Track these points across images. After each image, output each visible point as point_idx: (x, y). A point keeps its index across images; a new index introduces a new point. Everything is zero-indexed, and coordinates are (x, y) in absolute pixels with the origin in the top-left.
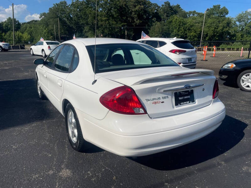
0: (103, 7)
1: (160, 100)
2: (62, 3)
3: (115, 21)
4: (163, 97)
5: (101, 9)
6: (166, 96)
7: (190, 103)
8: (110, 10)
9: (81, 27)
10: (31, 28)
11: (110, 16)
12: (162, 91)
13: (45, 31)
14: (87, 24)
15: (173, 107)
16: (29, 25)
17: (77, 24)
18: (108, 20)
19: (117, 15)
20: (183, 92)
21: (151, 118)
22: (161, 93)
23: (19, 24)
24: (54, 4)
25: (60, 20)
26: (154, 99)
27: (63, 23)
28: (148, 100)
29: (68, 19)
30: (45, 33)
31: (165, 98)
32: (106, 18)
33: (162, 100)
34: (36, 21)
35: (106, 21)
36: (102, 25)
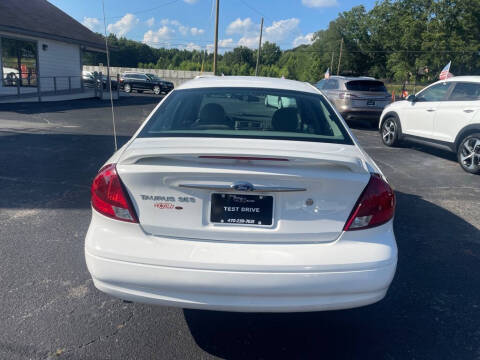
0: (439, 12)
1: (173, 203)
2: (355, 10)
3: (463, 39)
4: (180, 198)
5: (433, 16)
6: (189, 196)
7: (256, 223)
8: (454, 16)
9: (384, 54)
10: (295, 58)
11: (453, 28)
12: (176, 184)
13: (315, 63)
14: (398, 47)
15: (205, 223)
16: (293, 54)
17: (378, 48)
18: (447, 37)
19: (470, 25)
20: (237, 196)
21: (147, 234)
22: (175, 188)
23: (280, 53)
24: (340, 14)
25: (346, 41)
26: (157, 198)
27: (350, 47)
28: (145, 197)
29: (361, 39)
30: (314, 67)
31: (185, 200)
32: (443, 34)
33: (178, 203)
34: (305, 46)
35: (440, 39)
36: (429, 49)
